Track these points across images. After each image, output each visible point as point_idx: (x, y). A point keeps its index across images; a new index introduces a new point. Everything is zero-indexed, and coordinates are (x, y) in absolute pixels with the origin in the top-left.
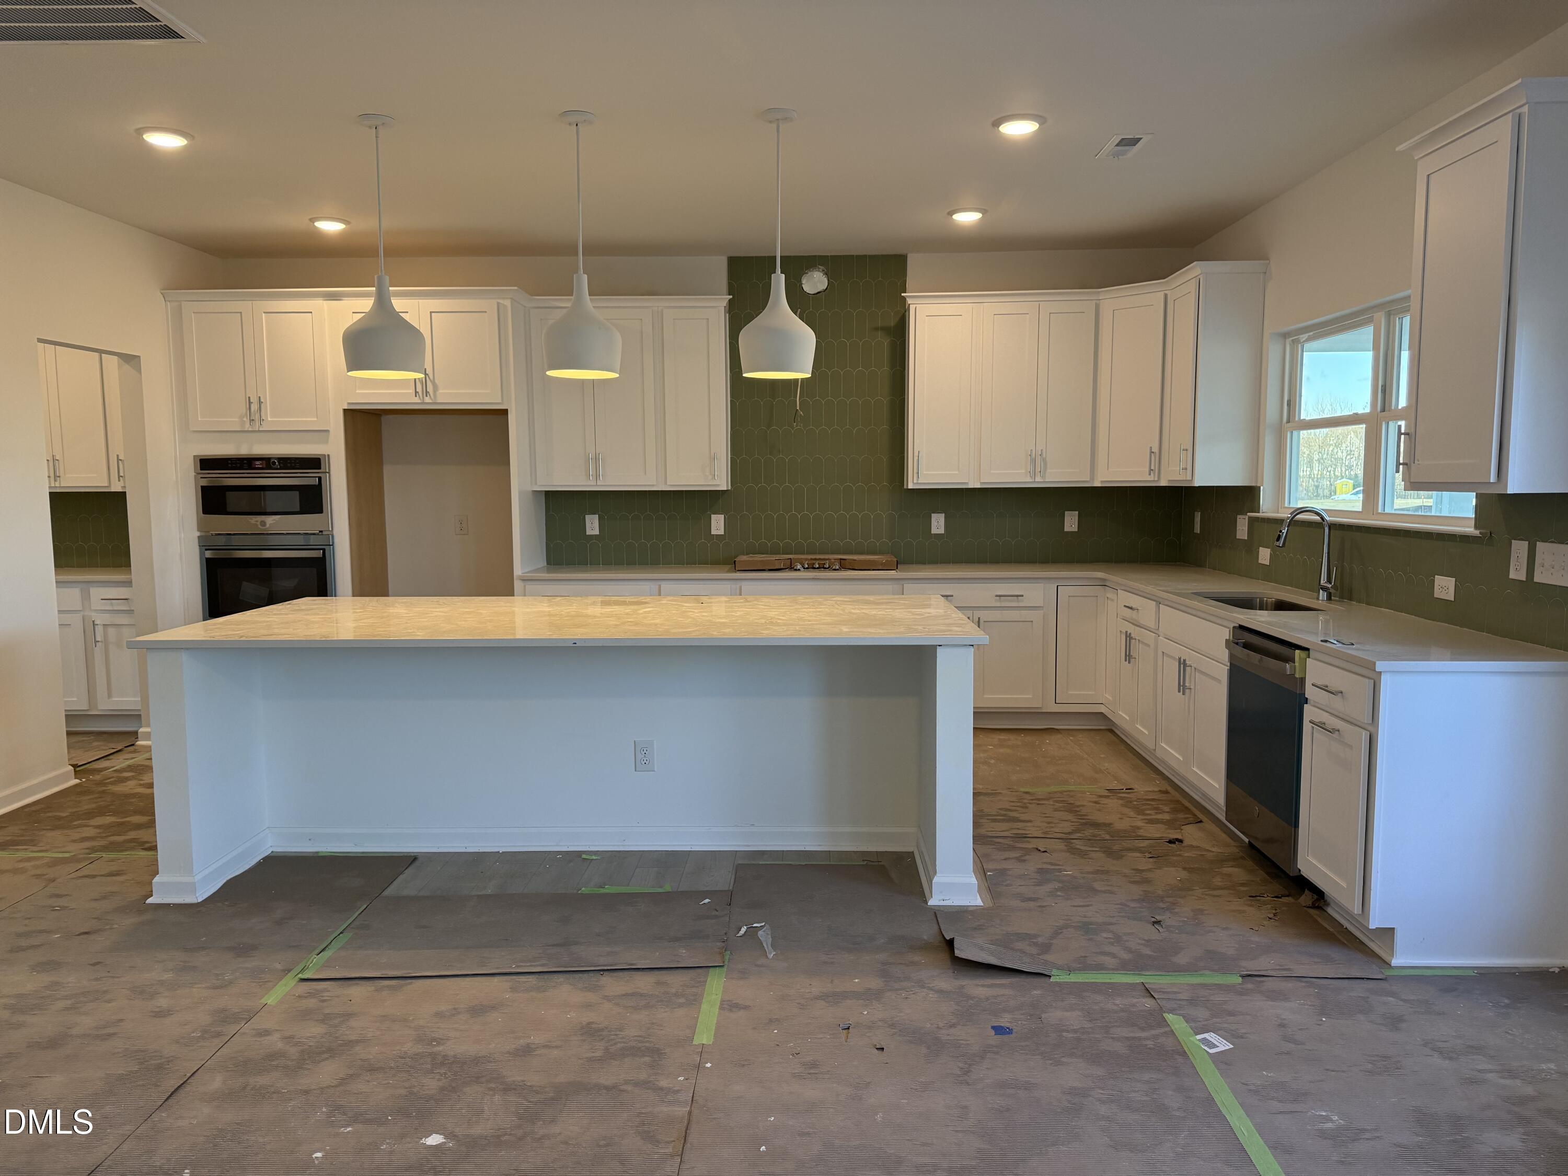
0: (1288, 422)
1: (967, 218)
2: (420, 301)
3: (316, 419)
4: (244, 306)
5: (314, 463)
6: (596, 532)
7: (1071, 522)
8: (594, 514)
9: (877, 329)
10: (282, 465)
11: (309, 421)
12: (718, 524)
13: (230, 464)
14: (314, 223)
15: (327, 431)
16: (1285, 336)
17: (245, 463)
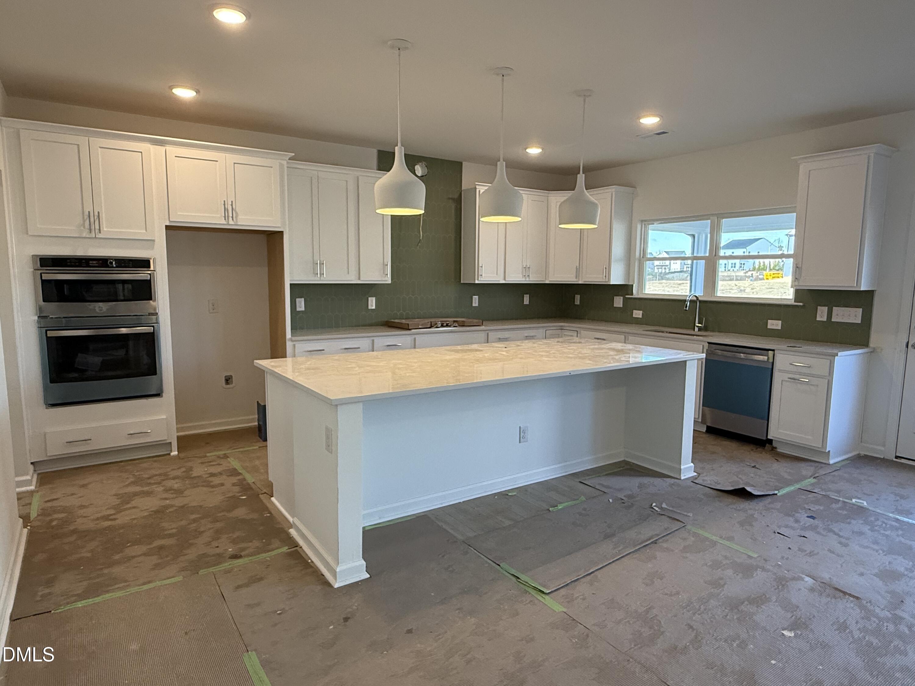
0: (643, 257)
1: (534, 151)
2: (227, 155)
3: (145, 231)
4: (82, 140)
5: (145, 264)
6: (303, 309)
7: (526, 300)
8: (301, 297)
9: (449, 198)
10: (117, 265)
11: (139, 232)
12: (372, 303)
13: (69, 262)
14: (172, 90)
15: (154, 241)
16: (642, 221)
17: (84, 263)
